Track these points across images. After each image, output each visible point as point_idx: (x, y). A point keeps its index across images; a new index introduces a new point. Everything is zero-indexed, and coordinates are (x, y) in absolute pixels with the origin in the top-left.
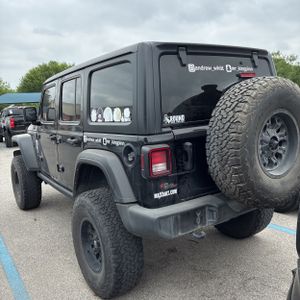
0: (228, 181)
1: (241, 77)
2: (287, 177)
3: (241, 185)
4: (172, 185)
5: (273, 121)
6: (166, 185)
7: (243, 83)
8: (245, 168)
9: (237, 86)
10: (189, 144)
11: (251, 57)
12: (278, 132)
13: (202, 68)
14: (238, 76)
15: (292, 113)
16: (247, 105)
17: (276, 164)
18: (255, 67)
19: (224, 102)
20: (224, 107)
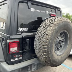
0: (41, 57)
1: (51, 16)
2: (63, 55)
3: (46, 60)
4: (20, 56)
5: (61, 34)
6: (17, 56)
7: (51, 18)
8: (48, 54)
9: (49, 19)
10: (28, 40)
11: (55, 9)
12: (62, 38)
13: (37, 10)
14: (50, 15)
15: (68, 32)
16: (52, 28)
17: (60, 49)
18: (56, 13)
19: (43, 25)
20: (43, 27)
